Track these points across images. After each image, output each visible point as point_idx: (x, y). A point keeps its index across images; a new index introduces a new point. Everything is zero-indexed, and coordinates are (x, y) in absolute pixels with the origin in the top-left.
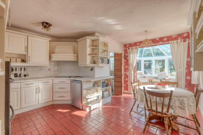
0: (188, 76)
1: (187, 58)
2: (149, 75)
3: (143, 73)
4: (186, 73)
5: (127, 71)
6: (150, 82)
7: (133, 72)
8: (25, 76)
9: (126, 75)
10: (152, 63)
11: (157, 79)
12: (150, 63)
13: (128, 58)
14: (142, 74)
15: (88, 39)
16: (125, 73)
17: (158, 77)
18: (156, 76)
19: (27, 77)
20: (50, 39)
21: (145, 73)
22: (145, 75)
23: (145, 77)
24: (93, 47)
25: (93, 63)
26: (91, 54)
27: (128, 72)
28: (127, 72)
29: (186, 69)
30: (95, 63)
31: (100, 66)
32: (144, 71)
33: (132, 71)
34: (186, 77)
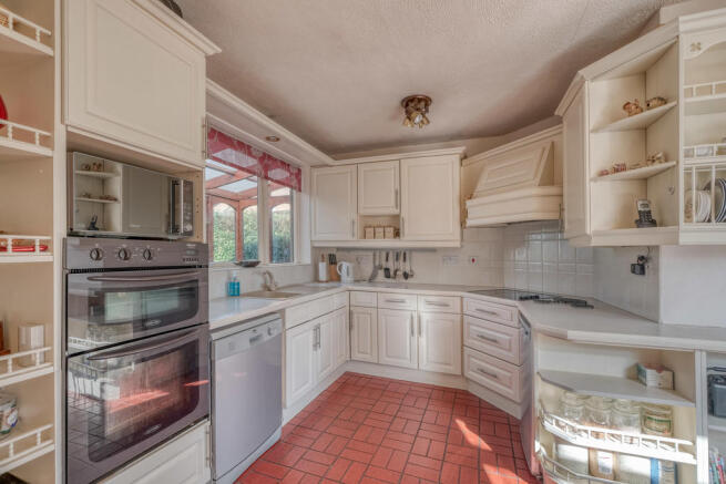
8: (406, 276)
15: (594, 79)
19: (410, 280)
20: (461, 150)
24: (630, 114)
25: (639, 223)
26: (617, 169)
30: (653, 223)
31: (685, 239)
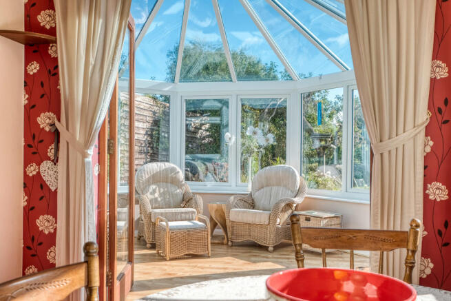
0: (437, 181)
1: (433, 59)
2: (209, 185)
3: (181, 176)
4: (427, 158)
5: (51, 153)
6: (214, 225)
7: (100, 161)
9: (43, 185)
10: (227, 126)
11: (253, 205)
12: (216, 120)
13: (60, 51)
14: (175, 182)
16: (32, 170)
17: (256, 195)
18: (249, 187)
21: (192, 173)
22: (191, 187)
23: (187, 201)
27: (55, 161)
28: (46, 166)
29: (426, 135)
32: (188, 165)
33: (85, 155)
34: (425, 188)
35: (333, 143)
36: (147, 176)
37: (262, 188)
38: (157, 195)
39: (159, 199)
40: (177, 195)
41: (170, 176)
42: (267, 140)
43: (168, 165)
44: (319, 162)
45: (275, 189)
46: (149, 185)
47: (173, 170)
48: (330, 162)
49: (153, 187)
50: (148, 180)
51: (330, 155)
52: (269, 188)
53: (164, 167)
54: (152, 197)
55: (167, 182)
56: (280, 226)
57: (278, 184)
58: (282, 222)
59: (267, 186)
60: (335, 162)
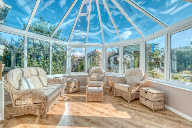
35: (160, 61)
36: (92, 71)
37: (129, 76)
38: (95, 76)
39: (96, 78)
40: (101, 77)
41: (99, 71)
42: (132, 59)
43: (99, 67)
44: (155, 67)
45: (134, 77)
46: (93, 73)
47: (100, 69)
48: (159, 67)
49: (94, 74)
50: (93, 72)
51: (159, 65)
52: (131, 76)
53: (97, 68)
54: (93, 77)
55: (98, 73)
56: (134, 93)
57: (135, 75)
58: (135, 91)
59: (131, 75)
60: (161, 67)
